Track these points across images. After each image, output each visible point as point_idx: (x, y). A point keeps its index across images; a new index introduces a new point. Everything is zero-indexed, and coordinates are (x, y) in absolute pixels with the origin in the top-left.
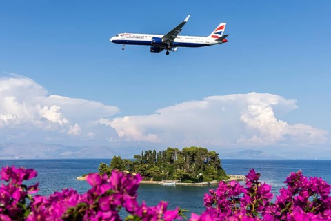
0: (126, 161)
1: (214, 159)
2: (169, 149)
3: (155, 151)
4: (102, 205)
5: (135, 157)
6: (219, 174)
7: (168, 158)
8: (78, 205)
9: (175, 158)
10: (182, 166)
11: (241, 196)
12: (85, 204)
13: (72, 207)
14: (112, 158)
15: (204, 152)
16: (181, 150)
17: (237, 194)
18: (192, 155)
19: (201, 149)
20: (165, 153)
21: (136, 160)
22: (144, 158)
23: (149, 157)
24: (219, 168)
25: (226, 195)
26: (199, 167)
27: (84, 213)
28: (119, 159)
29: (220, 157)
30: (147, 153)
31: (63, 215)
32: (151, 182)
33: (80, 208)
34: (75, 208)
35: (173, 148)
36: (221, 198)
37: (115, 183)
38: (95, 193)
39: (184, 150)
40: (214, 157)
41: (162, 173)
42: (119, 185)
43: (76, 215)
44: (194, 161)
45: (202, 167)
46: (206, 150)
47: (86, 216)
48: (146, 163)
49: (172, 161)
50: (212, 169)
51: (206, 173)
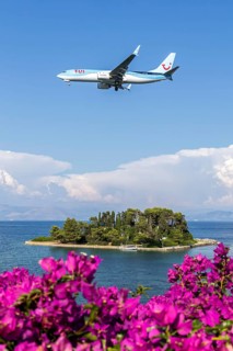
0: (81, 223)
1: (180, 221)
2: (130, 210)
3: (113, 213)
4: (58, 292)
5: (92, 219)
6: (185, 238)
7: (128, 220)
8: (32, 292)
9: (137, 220)
10: (144, 229)
11: (208, 271)
12: (39, 291)
13: (25, 294)
14: (65, 219)
15: (168, 213)
16: (143, 211)
17: (204, 268)
18: (156, 217)
19: (165, 210)
20: (125, 214)
21: (92, 223)
22: (101, 220)
23: (106, 220)
24: (186, 231)
25: (191, 270)
26: (163, 230)
27: (38, 300)
28: (73, 221)
29: (187, 219)
30: (105, 215)
31: (15, 303)
32: (110, 247)
33: (33, 295)
34: (29, 295)
35: (134, 209)
36: (186, 274)
37: (71, 268)
38: (50, 280)
39: (146, 211)
40: (180, 220)
41: (122, 237)
42: (76, 270)
43: (29, 303)
44: (157, 224)
45: (167, 231)
46: (170, 212)
47: (40, 303)
48: (103, 226)
49: (132, 224)
50: (177, 232)
51: (172, 237)
